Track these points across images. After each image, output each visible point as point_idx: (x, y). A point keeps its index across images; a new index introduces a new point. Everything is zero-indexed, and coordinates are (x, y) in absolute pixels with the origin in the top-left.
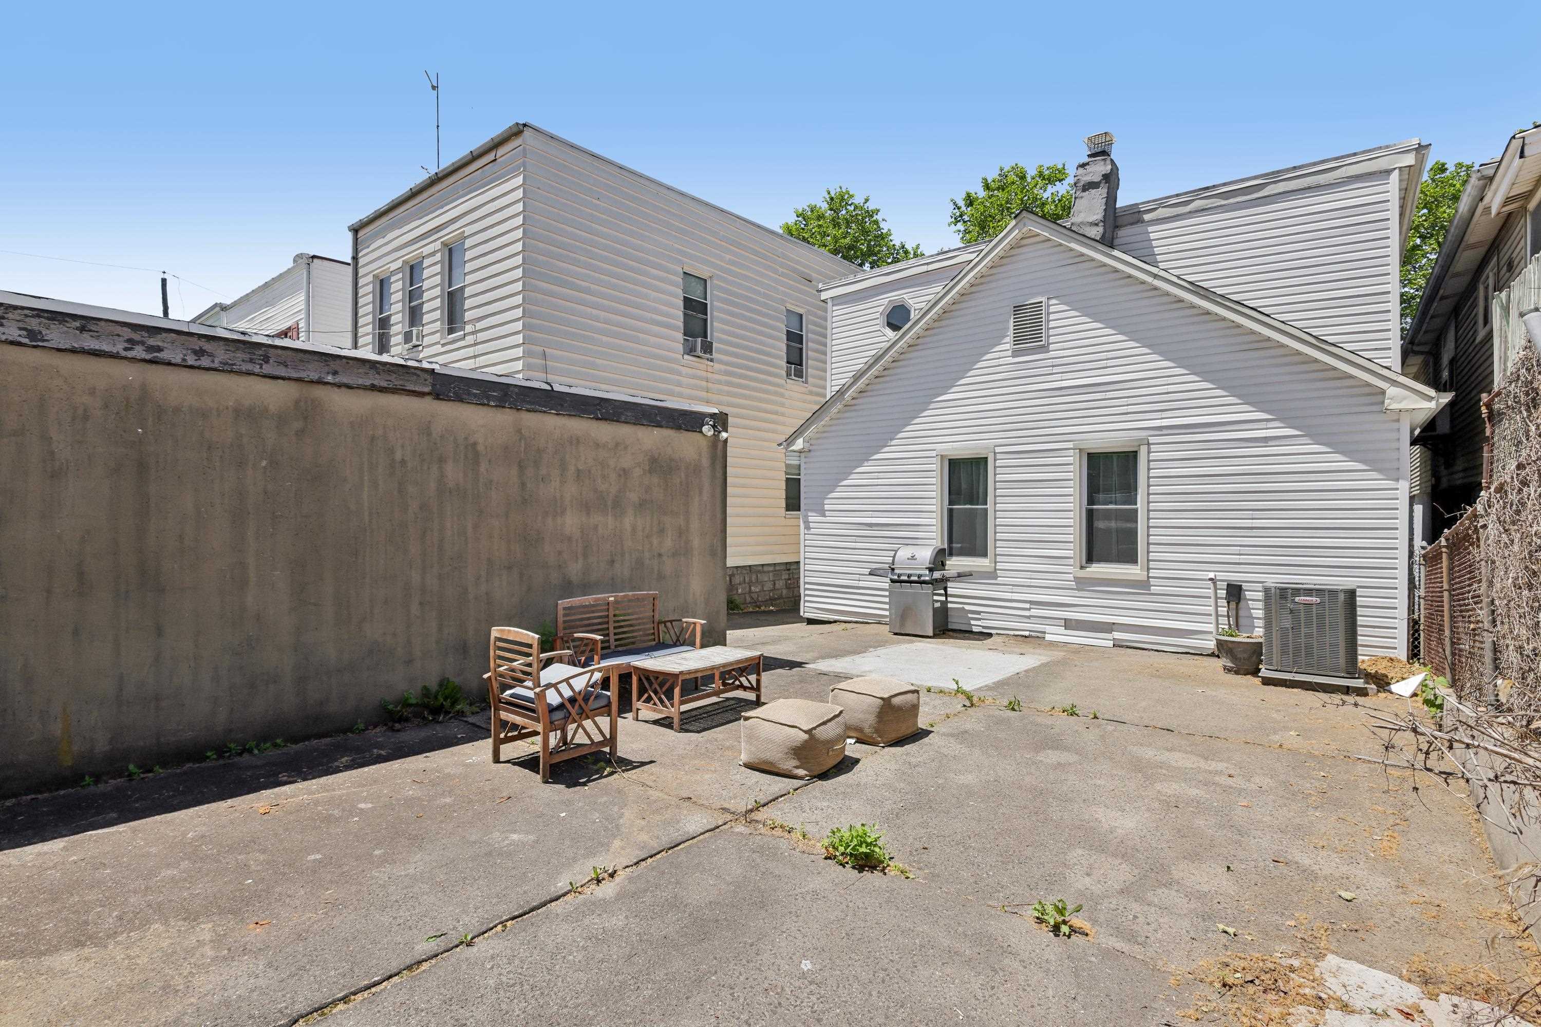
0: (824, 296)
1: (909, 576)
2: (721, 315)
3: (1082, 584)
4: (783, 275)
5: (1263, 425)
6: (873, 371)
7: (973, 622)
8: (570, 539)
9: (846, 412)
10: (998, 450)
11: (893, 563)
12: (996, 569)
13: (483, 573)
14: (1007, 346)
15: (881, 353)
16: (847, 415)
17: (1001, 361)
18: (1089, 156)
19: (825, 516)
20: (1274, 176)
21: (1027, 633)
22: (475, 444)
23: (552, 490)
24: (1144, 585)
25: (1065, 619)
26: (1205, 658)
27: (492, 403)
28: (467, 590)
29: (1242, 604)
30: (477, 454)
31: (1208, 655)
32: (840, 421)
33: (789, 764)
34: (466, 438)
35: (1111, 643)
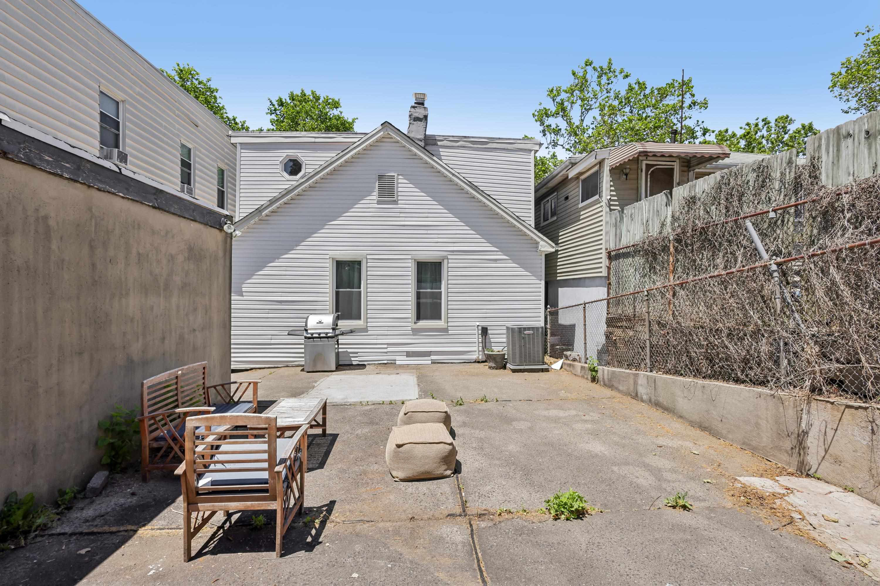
0: (233, 140)
1: (319, 334)
2: (132, 134)
3: (416, 332)
4: (178, 116)
5: (495, 253)
6: (285, 200)
7: (352, 359)
8: (132, 320)
9: (260, 224)
10: (368, 257)
11: (306, 325)
12: (367, 327)
13: (54, 362)
14: (374, 198)
15: (291, 188)
16: (260, 226)
17: (371, 206)
18: (415, 103)
19: (243, 296)
20: (492, 140)
21: (386, 362)
22: (46, 218)
23: (119, 273)
24: (445, 330)
25: (406, 352)
26: (473, 364)
27: (66, 175)
28: (37, 383)
29: (487, 337)
30: (48, 230)
31: (473, 362)
32: (255, 230)
33: (441, 470)
34: (37, 210)
35: (430, 362)
